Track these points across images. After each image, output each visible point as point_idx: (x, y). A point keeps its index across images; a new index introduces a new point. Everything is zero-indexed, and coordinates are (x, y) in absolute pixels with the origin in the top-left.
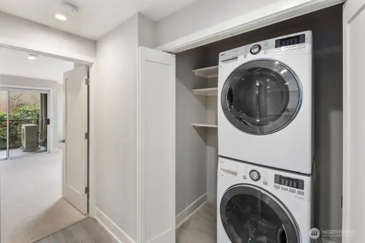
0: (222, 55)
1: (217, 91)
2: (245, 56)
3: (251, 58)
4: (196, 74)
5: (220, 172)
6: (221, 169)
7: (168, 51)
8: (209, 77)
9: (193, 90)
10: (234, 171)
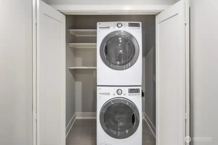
0: (99, 24)
1: (96, 46)
2: (114, 27)
3: (117, 29)
4: (71, 32)
5: (98, 95)
6: (99, 93)
7: (62, 11)
8: (77, 36)
9: (69, 44)
10: (108, 93)
